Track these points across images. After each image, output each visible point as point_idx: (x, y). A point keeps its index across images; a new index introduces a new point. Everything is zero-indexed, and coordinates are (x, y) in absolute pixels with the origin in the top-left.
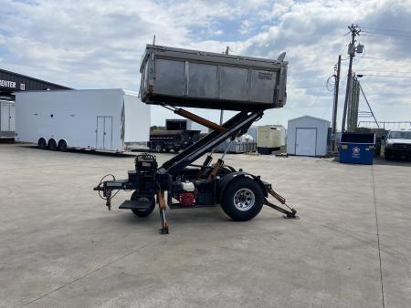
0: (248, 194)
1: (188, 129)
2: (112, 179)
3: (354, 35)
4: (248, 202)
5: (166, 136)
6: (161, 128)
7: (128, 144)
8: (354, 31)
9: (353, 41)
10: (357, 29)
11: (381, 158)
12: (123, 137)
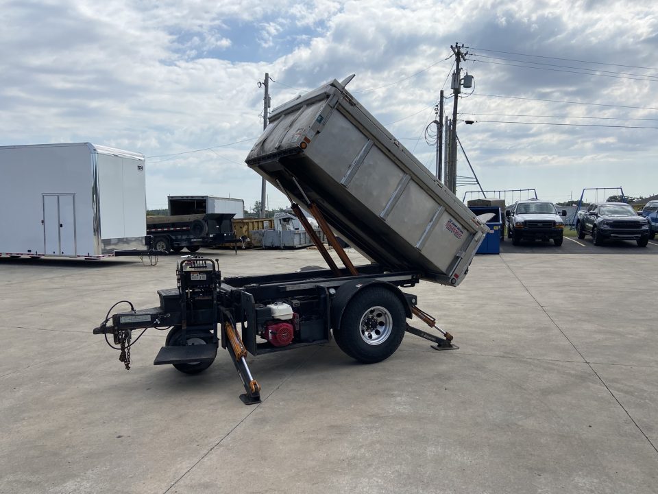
0: (379, 315)
1: (209, 211)
2: (127, 309)
3: (458, 61)
4: (381, 329)
5: (174, 225)
6: (163, 212)
7: (107, 242)
8: (458, 54)
9: (458, 70)
10: (463, 51)
11: (506, 244)
12: (97, 230)
